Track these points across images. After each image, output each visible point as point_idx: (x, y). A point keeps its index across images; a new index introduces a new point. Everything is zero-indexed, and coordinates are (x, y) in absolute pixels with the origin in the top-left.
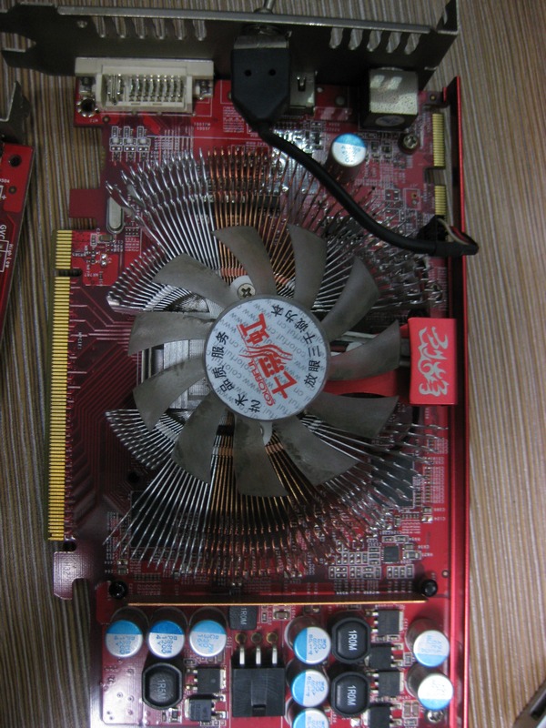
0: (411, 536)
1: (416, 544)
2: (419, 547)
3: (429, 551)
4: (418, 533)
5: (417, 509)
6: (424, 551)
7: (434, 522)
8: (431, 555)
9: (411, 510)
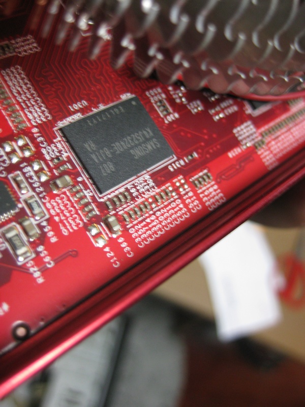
0: (50, 221)
1: (43, 239)
2: (40, 248)
3: (44, 271)
4: (65, 233)
5: (103, 207)
6: (38, 260)
7: (100, 250)
8: (41, 281)
9: (93, 197)
